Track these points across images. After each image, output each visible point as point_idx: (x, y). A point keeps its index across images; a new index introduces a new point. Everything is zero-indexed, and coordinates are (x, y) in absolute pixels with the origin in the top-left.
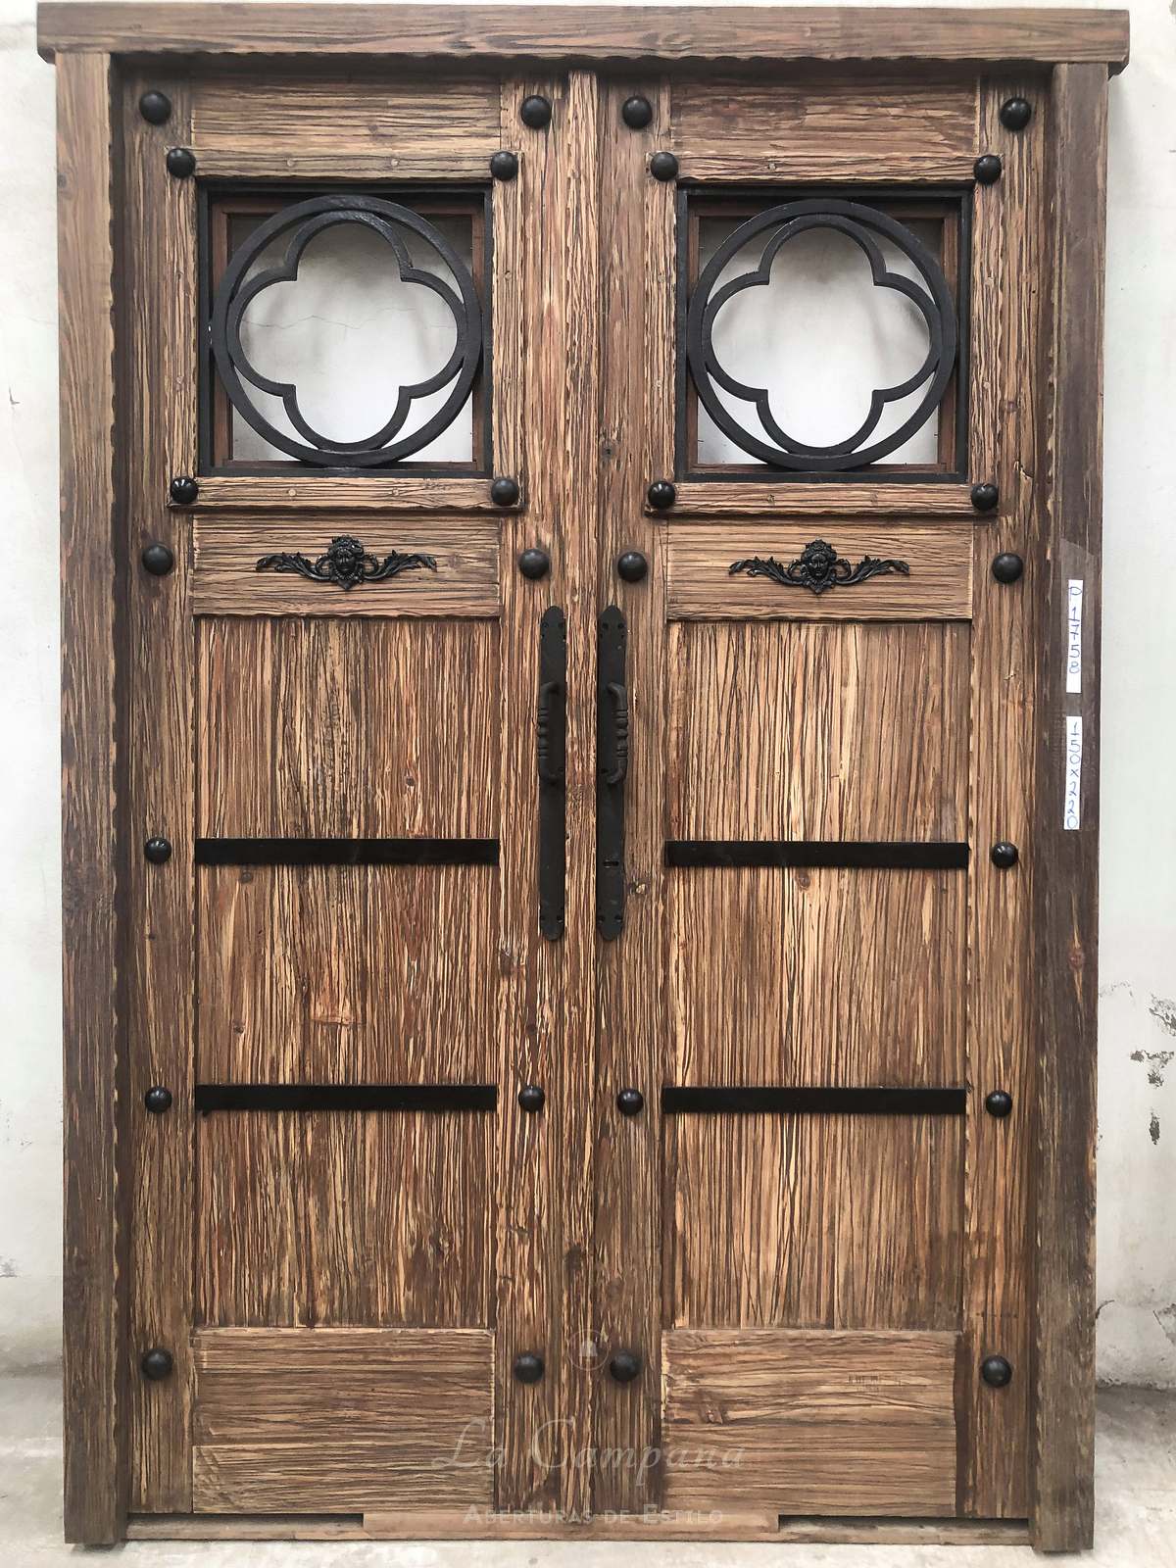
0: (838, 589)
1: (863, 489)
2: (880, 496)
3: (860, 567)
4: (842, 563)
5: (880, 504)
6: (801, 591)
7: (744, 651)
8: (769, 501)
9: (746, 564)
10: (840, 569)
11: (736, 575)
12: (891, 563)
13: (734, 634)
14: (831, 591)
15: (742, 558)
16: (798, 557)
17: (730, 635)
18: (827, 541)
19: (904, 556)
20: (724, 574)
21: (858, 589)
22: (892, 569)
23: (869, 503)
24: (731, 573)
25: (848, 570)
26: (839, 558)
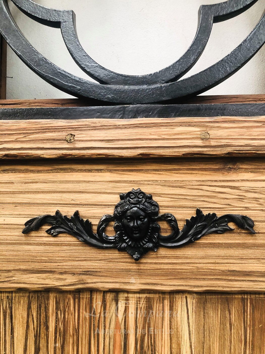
0: (162, 252)
1: (189, 125)
2: (213, 133)
3: (190, 224)
4: (166, 218)
5: (213, 143)
6: (115, 254)
7: (47, 328)
8: (69, 142)
9: (45, 220)
10: (164, 225)
11: (33, 234)
12: (230, 218)
13: (34, 307)
14: (152, 254)
15: (40, 212)
16: (111, 211)
17: (29, 308)
18: (147, 190)
19: (247, 208)
20: (19, 233)
21: (189, 252)
22: (231, 225)
23: (199, 142)
24: (27, 232)
25: (175, 228)
26: (163, 211)
